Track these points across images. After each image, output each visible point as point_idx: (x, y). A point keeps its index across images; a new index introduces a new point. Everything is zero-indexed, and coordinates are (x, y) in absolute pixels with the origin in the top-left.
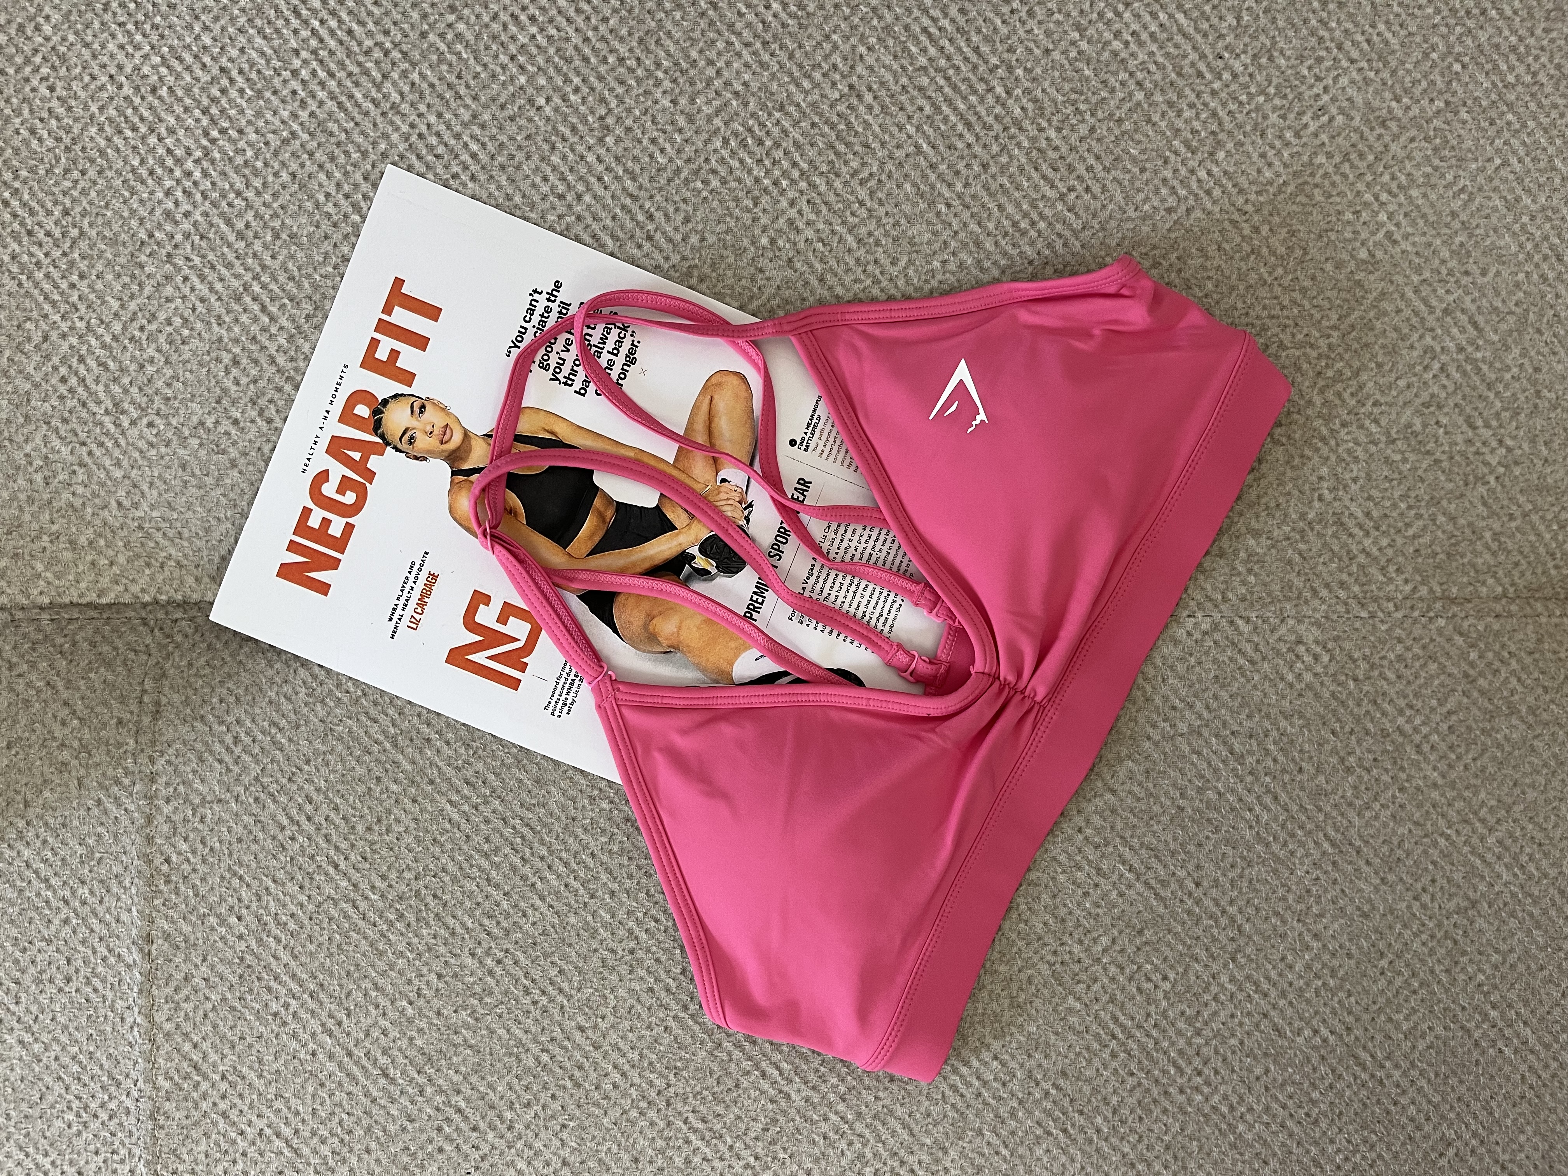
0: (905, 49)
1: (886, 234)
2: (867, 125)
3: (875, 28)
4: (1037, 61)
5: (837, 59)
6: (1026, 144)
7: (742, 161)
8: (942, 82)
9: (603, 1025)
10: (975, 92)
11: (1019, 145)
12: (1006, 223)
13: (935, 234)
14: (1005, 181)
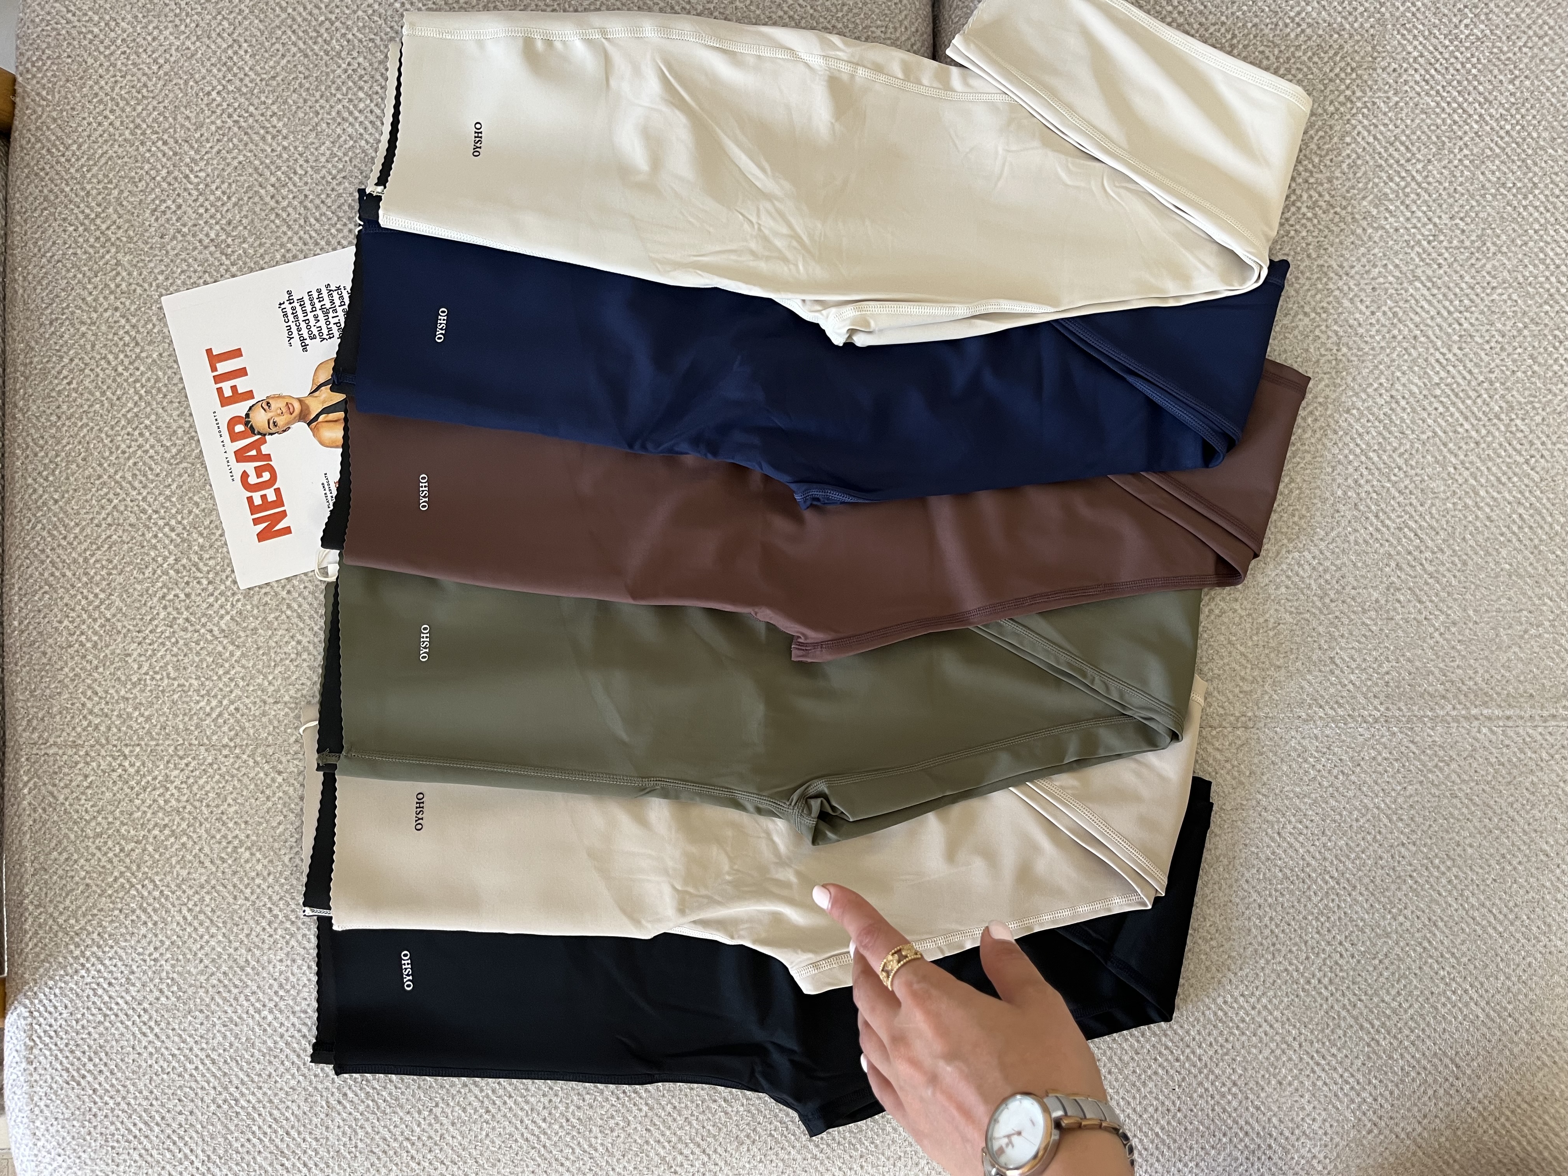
0: (1425, 373)
1: (1416, 487)
2: (1403, 420)
3: (1406, 361)
4: (1508, 378)
5: (1383, 380)
6: (1503, 428)
7: (1323, 445)
8: (1450, 393)
9: (1257, 993)
10: (1470, 397)
11: (1498, 429)
12: (1492, 478)
13: (1449, 486)
14: (1491, 452)
